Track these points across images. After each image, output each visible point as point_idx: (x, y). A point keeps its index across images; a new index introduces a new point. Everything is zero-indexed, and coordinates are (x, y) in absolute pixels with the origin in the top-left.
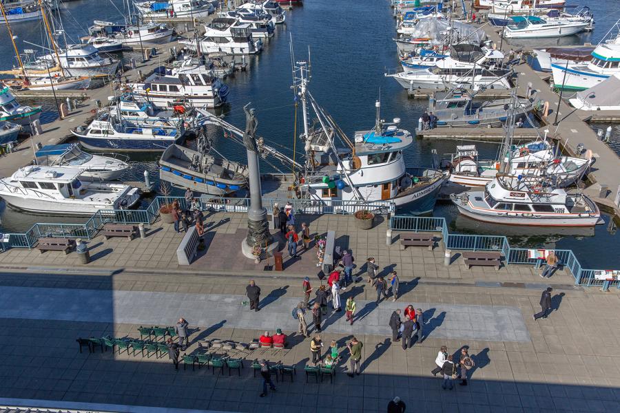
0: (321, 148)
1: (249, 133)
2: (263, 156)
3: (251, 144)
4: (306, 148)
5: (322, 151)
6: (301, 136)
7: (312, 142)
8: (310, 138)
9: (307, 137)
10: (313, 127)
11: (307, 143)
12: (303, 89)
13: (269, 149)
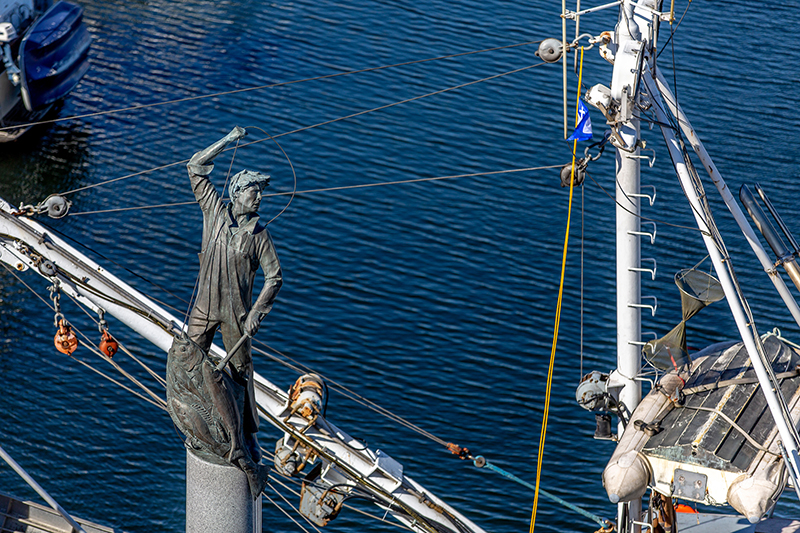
0: (720, 485)
1: (210, 336)
2: (312, 505)
3: (218, 416)
4: (618, 476)
5: (727, 509)
6: (585, 390)
7: (658, 432)
8: (651, 408)
9: (627, 397)
10: (675, 335)
11: (629, 438)
12: (625, 69)
13: (359, 461)
